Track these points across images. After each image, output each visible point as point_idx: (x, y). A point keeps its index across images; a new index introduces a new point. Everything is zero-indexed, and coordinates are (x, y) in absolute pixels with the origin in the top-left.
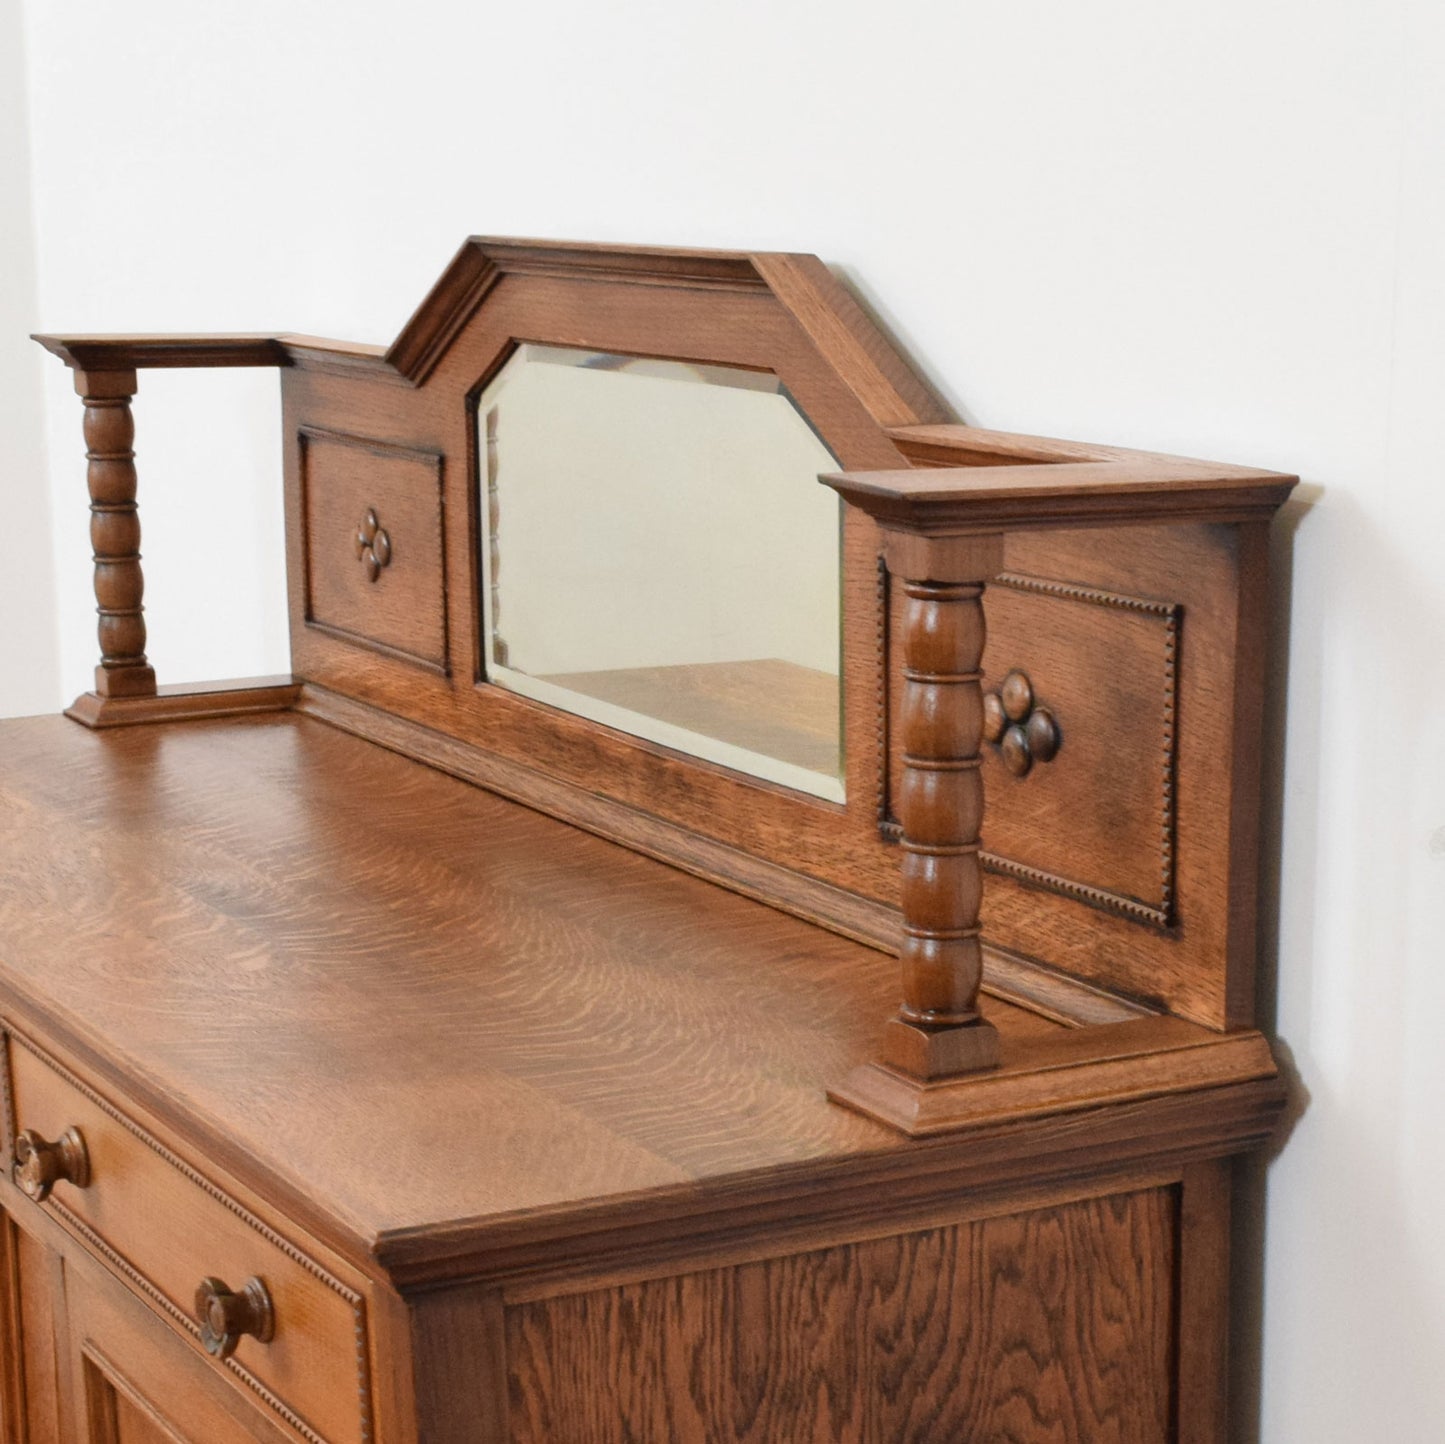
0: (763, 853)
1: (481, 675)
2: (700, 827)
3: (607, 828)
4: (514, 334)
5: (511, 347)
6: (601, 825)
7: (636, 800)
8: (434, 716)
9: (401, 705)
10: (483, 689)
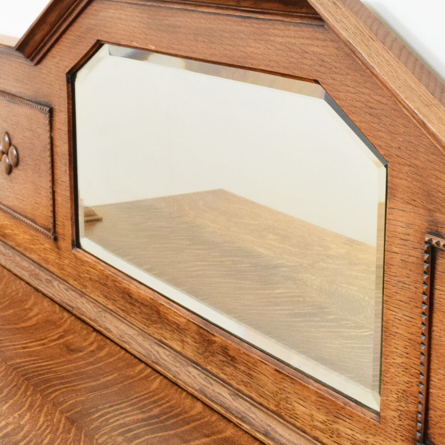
0: (298, 424)
1: (76, 244)
2: (242, 388)
3: (169, 370)
4: (100, 38)
5: (98, 45)
6: (166, 368)
7: (189, 353)
8: (47, 262)
9: (25, 249)
10: (76, 251)
